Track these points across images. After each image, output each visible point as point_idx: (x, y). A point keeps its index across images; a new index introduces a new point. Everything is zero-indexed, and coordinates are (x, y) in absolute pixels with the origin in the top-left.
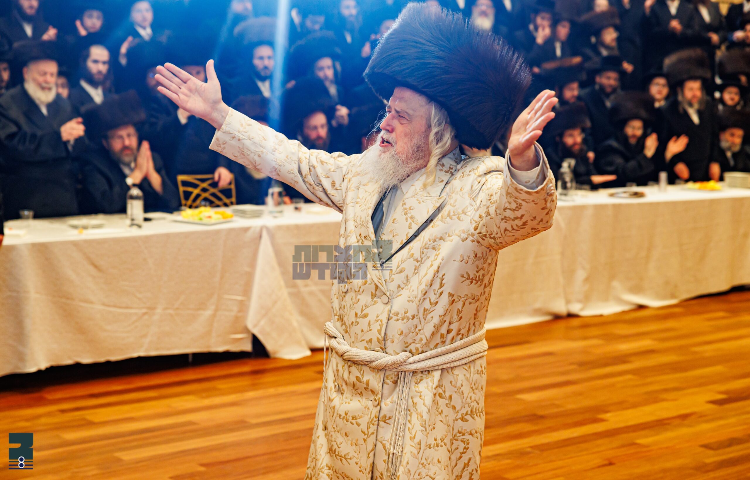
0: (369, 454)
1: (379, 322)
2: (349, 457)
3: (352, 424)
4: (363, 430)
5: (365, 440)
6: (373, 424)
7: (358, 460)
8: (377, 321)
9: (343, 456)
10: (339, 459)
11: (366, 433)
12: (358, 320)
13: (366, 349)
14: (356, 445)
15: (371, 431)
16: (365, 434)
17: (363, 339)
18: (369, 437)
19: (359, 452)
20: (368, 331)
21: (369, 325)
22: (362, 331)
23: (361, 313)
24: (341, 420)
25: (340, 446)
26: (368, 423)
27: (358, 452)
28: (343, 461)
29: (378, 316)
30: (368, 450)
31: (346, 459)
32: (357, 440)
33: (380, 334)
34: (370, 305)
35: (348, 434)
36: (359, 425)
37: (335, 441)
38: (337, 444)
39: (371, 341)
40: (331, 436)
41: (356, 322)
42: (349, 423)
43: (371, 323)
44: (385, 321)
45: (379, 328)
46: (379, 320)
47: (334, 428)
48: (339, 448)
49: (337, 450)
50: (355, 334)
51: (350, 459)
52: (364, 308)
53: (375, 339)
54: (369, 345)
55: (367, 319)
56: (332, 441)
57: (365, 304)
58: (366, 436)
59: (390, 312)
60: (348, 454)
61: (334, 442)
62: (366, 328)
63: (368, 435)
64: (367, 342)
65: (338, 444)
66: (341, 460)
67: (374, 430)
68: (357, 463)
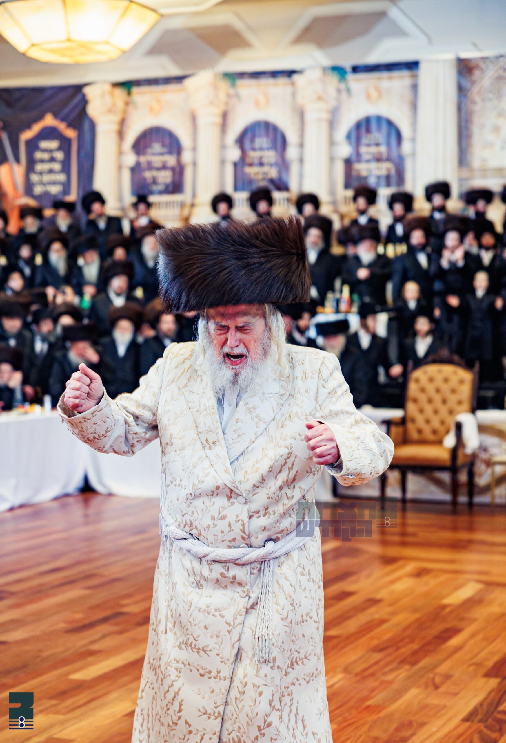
0: (234, 645)
1: (240, 522)
2: (209, 649)
3: (214, 615)
4: (228, 622)
5: (229, 632)
6: (241, 615)
7: (220, 652)
8: (238, 521)
9: (201, 648)
10: (196, 652)
11: (232, 624)
12: (216, 522)
13: (229, 547)
14: (217, 636)
15: (237, 622)
16: (230, 626)
17: (224, 539)
18: (235, 628)
19: (221, 644)
20: (229, 532)
21: (230, 526)
22: (222, 532)
23: (219, 515)
24: (201, 613)
25: (197, 639)
26: (234, 614)
27: (219, 644)
28: (200, 654)
29: (237, 517)
30: (233, 640)
31: (205, 651)
32: (220, 632)
33: (244, 532)
34: (227, 507)
35: (207, 627)
36: (222, 617)
37: (192, 635)
38: (193, 637)
39: (234, 540)
40: (187, 629)
41: (214, 524)
42: (211, 616)
43: (231, 524)
44: (246, 520)
45: (241, 527)
46: (239, 520)
47: (190, 622)
48: (196, 640)
49: (194, 642)
50: (214, 535)
51: (210, 651)
52: (221, 510)
53: (239, 538)
54: (232, 543)
55: (226, 521)
56: (187, 634)
57: (222, 506)
58: (231, 627)
59: (249, 511)
60: (207, 646)
61: (190, 635)
62: (226, 529)
63: (233, 627)
64: (230, 542)
65: (195, 637)
66: (198, 653)
67: (242, 621)
68: (218, 655)
